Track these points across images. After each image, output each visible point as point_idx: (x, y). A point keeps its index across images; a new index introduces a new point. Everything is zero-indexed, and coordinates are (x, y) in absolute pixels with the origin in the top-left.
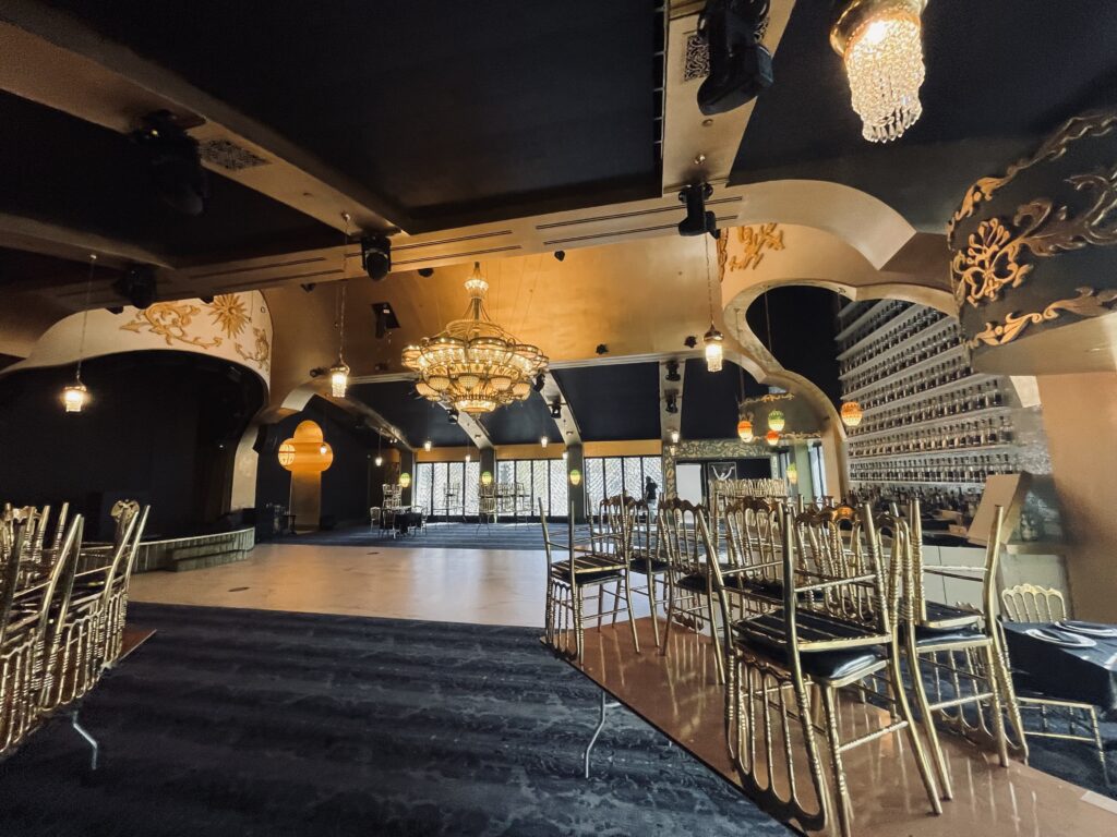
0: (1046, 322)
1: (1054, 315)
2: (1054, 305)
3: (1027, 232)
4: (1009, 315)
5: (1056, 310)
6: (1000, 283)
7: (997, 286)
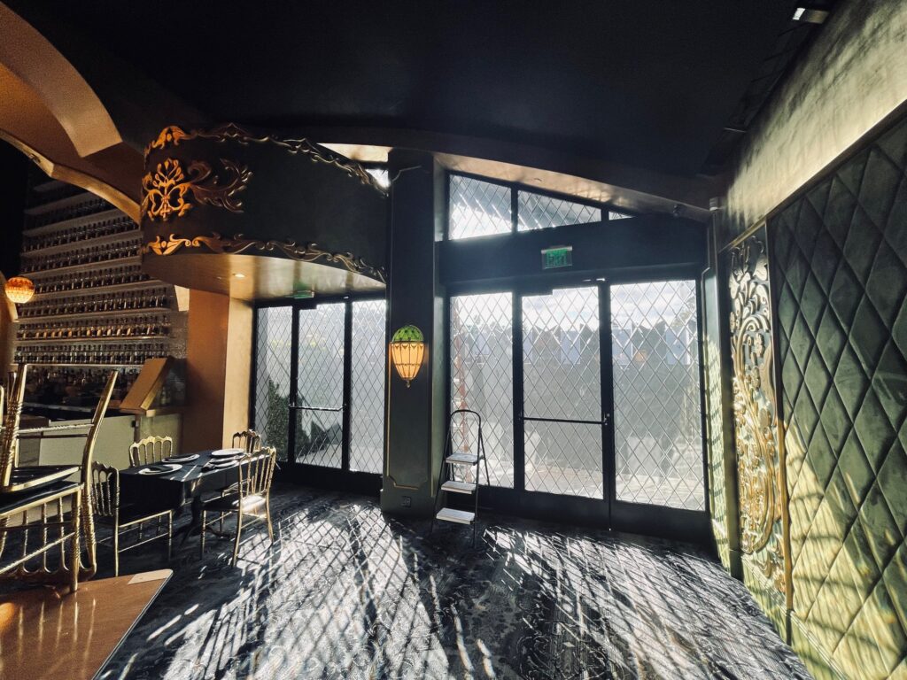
0: (192, 247)
1: (198, 245)
2: (198, 238)
3: (194, 181)
4: (172, 236)
5: (199, 242)
6: (171, 210)
7: (169, 211)
